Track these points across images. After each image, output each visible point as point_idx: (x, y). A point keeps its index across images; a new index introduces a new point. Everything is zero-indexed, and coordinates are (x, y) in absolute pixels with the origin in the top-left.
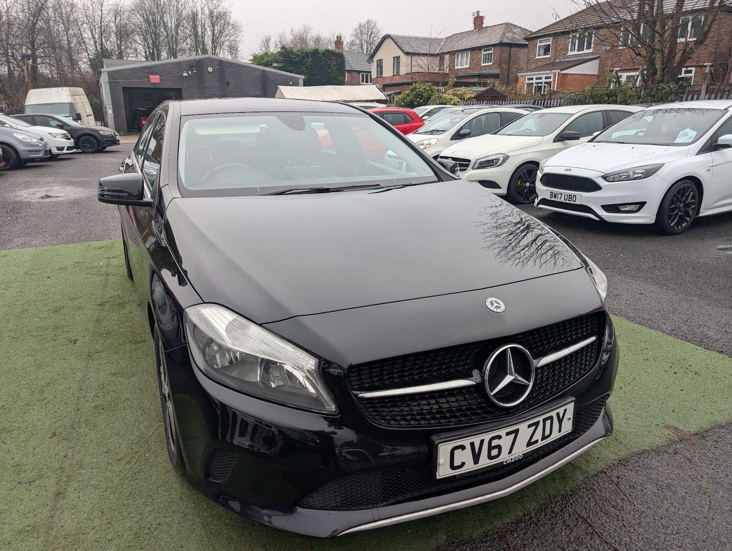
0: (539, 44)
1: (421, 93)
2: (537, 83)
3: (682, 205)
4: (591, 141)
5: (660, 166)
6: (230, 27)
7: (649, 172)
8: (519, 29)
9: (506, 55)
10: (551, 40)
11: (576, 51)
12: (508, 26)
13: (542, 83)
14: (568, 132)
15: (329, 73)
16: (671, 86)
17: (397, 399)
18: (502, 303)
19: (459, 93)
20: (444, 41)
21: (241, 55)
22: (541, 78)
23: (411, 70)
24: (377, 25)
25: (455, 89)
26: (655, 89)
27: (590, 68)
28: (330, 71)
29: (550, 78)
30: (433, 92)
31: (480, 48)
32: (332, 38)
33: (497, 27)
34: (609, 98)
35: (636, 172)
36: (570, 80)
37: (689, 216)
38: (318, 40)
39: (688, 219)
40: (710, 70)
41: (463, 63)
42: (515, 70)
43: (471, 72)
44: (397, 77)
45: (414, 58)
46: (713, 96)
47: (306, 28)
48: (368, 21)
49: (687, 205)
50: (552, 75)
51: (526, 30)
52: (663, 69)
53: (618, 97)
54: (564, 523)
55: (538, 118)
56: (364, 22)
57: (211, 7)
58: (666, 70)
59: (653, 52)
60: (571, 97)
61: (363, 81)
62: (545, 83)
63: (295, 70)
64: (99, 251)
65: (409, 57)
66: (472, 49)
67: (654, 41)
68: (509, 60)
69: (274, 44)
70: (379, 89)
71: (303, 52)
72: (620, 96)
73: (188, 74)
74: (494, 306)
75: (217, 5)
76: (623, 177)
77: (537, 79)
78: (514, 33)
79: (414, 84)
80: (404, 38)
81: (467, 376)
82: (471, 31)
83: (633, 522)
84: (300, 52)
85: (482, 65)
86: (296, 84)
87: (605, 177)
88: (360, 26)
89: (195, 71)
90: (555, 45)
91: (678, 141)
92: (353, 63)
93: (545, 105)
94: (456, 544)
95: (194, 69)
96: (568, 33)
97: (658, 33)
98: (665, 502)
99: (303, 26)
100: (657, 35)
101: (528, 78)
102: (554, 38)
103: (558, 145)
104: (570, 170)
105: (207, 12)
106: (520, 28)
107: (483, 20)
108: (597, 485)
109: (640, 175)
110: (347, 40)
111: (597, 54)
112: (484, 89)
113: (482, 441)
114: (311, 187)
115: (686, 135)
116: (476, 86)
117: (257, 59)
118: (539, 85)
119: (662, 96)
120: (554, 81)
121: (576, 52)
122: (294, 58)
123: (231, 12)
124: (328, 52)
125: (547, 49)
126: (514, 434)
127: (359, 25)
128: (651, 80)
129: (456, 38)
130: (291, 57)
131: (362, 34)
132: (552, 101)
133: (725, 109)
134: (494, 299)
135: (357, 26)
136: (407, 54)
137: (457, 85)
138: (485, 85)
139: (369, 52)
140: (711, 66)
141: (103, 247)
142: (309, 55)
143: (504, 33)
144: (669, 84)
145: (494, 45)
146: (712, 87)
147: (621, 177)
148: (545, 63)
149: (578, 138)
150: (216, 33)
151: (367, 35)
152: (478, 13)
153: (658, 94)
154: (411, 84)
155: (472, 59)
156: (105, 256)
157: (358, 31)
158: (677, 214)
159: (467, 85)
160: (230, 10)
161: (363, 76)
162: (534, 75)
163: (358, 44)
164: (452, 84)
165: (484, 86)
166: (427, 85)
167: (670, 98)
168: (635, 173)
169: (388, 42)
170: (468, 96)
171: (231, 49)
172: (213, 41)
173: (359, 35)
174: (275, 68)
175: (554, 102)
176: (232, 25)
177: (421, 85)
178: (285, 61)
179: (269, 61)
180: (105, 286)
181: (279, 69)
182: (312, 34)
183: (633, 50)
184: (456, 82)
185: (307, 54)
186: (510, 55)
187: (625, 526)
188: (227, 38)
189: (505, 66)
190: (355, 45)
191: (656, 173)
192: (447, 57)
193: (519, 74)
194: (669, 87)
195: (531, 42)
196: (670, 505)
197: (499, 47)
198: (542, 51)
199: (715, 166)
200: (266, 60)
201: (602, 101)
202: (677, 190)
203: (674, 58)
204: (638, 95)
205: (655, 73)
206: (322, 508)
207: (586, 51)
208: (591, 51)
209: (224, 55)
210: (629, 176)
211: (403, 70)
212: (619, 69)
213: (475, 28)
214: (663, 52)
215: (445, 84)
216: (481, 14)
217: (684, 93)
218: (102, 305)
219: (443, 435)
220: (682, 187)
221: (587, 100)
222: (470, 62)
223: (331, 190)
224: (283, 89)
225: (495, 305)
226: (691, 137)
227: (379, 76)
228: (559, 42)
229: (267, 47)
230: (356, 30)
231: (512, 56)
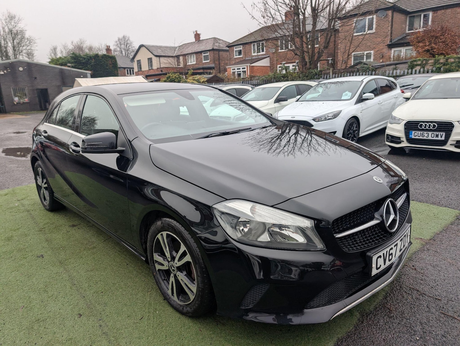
0: (235, 50)
1: (173, 79)
2: (238, 72)
3: (352, 132)
4: (297, 101)
5: (340, 112)
6: (26, 41)
7: (335, 116)
8: (221, 41)
9: (217, 56)
10: (242, 47)
11: (256, 53)
12: (215, 39)
13: (240, 72)
14: (281, 97)
15: (107, 69)
16: (316, 71)
18: (380, 179)
19: (196, 78)
20: (178, 48)
22: (240, 69)
23: (160, 66)
24: (130, 39)
25: (193, 76)
26: (308, 73)
27: (265, 63)
28: (108, 68)
29: (245, 68)
30: (181, 79)
31: (201, 52)
32: (101, 47)
33: (209, 40)
34: (284, 78)
35: (329, 116)
36: (256, 70)
37: (356, 137)
38: (91, 49)
39: (355, 139)
40: (331, 62)
41: (192, 61)
42: (223, 64)
43: (197, 66)
44: (152, 70)
45: (162, 59)
46: (337, 75)
47: (82, 41)
48: (124, 37)
49: (354, 131)
50: (246, 67)
51: (226, 41)
52: (310, 62)
53: (289, 78)
54: (406, 293)
55: (262, 90)
56: (121, 36)
57: (11, 27)
58: (311, 62)
59: (303, 53)
61: (128, 74)
62: (243, 71)
63: (83, 68)
64: (6, 197)
65: (158, 58)
66: (196, 53)
67: (303, 47)
68: (219, 59)
69: (60, 51)
70: (144, 78)
71: (88, 56)
72: (290, 77)
73: (4, 73)
74: (378, 180)
75: (14, 26)
76: (323, 119)
77: (238, 69)
78: (219, 43)
79: (168, 74)
80: (153, 46)
82: (194, 42)
83: (434, 285)
84: (86, 56)
85: (204, 62)
86: (85, 76)
87: (314, 120)
88: (119, 40)
89: (9, 71)
90: (244, 50)
91: (343, 98)
92: (121, 63)
95: (8, 69)
96: (251, 43)
97: (305, 42)
98: (440, 273)
100: (304, 43)
101: (233, 69)
102: (243, 46)
103: (277, 105)
104: (294, 117)
105: (7, 30)
106: (222, 40)
107: (200, 36)
108: (407, 272)
109: (331, 117)
110: (112, 48)
111: (268, 55)
112: (211, 76)
113: (387, 252)
115: (346, 95)
116: (205, 74)
117: (52, 61)
118: (239, 73)
119: (312, 76)
120: (247, 70)
121: (256, 54)
122: (82, 60)
123: (26, 31)
124: (104, 56)
125: (240, 53)
126: (396, 246)
127: (118, 39)
128: (304, 68)
129: (185, 46)
130: (79, 60)
131: (121, 44)
133: (362, 81)
134: (375, 177)
135: (117, 39)
136: (156, 56)
137: (194, 74)
138: (210, 73)
139: (126, 56)
140: (331, 60)
141: (8, 194)
142: (92, 58)
143: (214, 44)
144: (314, 70)
145: (209, 50)
146: (335, 70)
147: (322, 119)
148: (240, 60)
149: (287, 100)
150: (15, 45)
151: (124, 45)
152: (196, 31)
153: (309, 75)
154: (166, 74)
155: (197, 59)
156: (15, 199)
157: (118, 43)
158: (350, 136)
159: (200, 74)
160: (26, 29)
161: (127, 70)
162: (236, 67)
163: (119, 51)
164: (191, 74)
165: (209, 74)
166: (176, 74)
167: (315, 77)
168: (328, 117)
169: (143, 49)
170: (202, 80)
171: (28, 55)
172: (14, 50)
173: (119, 45)
174: (69, 66)
175: (254, 82)
176: (27, 39)
177: (173, 74)
178: (75, 62)
179: (63, 62)
180: (33, 218)
181: (73, 67)
182: (86, 45)
183: (293, 52)
184: (193, 72)
185: (91, 57)
186: (219, 56)
187: (432, 287)
188: (24, 48)
189: (217, 62)
190: (117, 52)
191: (339, 115)
192: (181, 58)
193: (227, 67)
194: (315, 71)
195: (230, 48)
196: (443, 273)
197: (212, 51)
198: (237, 54)
199: (364, 110)
200: (61, 61)
201: (281, 80)
202: (350, 123)
203: (314, 56)
204: (299, 76)
205: (306, 64)
206: (318, 307)
207: (262, 53)
208: (264, 53)
209: (23, 57)
210: (326, 118)
211: (155, 67)
212: (285, 62)
213: (196, 40)
214: (309, 52)
215: (186, 74)
216: (198, 32)
217: (321, 74)
218: (42, 230)
220: (351, 122)
221: (272, 80)
222: (196, 60)
224: (79, 80)
226: (349, 96)
227: (139, 70)
228: (246, 48)
229: (55, 54)
230: (116, 42)
231: (220, 56)
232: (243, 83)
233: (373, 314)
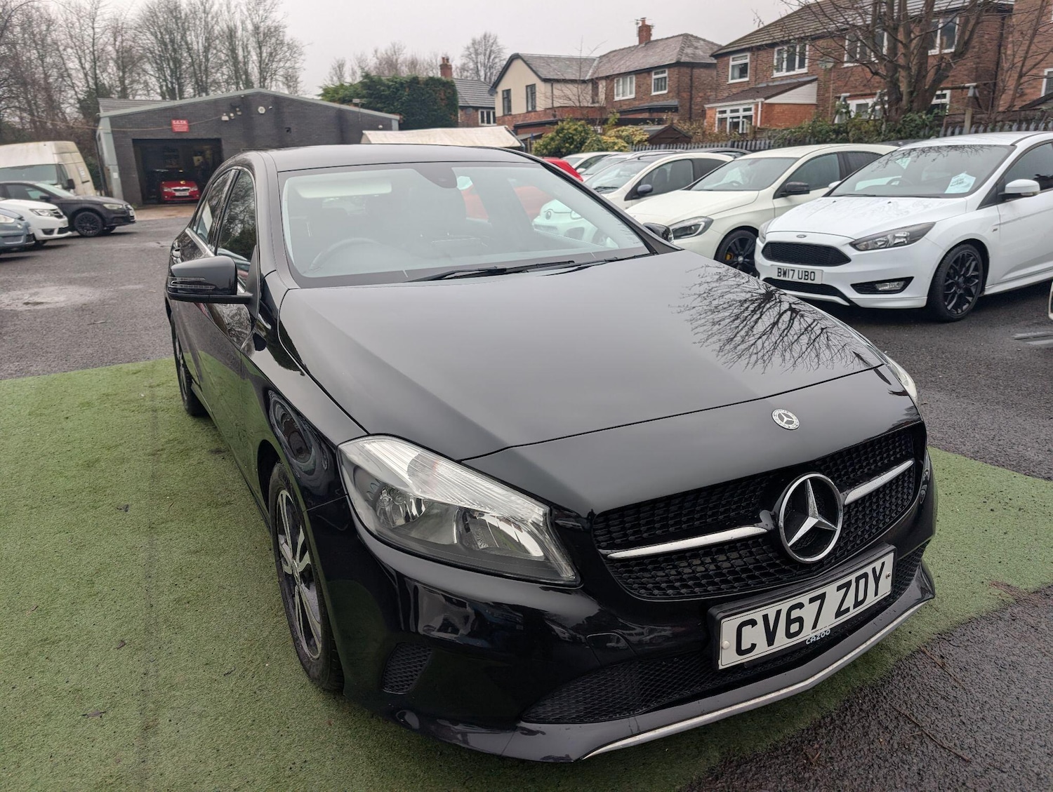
0: (732, 63)
1: (570, 135)
2: (732, 118)
3: (961, 280)
4: (828, 195)
5: (930, 227)
6: (285, 48)
7: (915, 236)
8: (702, 42)
9: (687, 80)
10: (748, 57)
11: (784, 70)
12: (687, 39)
13: (739, 117)
14: (792, 183)
15: (435, 110)
16: (924, 117)
17: (661, 559)
18: (794, 417)
19: (624, 134)
20: (596, 62)
21: (302, 89)
22: (737, 111)
23: (553, 103)
24: (498, 40)
25: (619, 129)
26: (901, 122)
27: (805, 95)
28: (436, 108)
29: (749, 110)
30: (587, 134)
31: (648, 71)
32: (434, 61)
33: (671, 39)
34: (837, 135)
35: (897, 235)
36: (778, 113)
37: (971, 295)
38: (413, 64)
39: (970, 299)
40: (974, 93)
41: (626, 92)
42: (699, 99)
43: (637, 104)
44: (533, 113)
45: (557, 86)
46: (981, 128)
47: (396, 47)
48: (485, 36)
49: (968, 280)
50: (753, 107)
51: (712, 43)
52: (911, 93)
53: (850, 134)
54: (880, 724)
55: (749, 165)
56: (478, 36)
57: (257, 20)
58: (915, 94)
59: (895, 71)
60: (783, 135)
61: (483, 121)
62: (744, 117)
63: (385, 107)
64: (134, 376)
65: (548, 86)
66: (637, 72)
67: (896, 54)
68: (691, 87)
69: (351, 71)
70: (509, 131)
71: (396, 82)
72: (854, 132)
73: (230, 117)
74: (785, 421)
75: (264, 17)
76: (879, 244)
77: (732, 111)
78: (696, 48)
79: (560, 123)
80: (541, 58)
81: (754, 521)
82: (635, 47)
83: (975, 717)
84: (392, 81)
85: (654, 94)
86: (387, 127)
87: (854, 245)
88: (474, 44)
89: (239, 113)
90: (755, 63)
91: (949, 190)
92: (466, 96)
93: (748, 148)
94: (735, 763)
95: (238, 109)
96: (773, 45)
97: (901, 42)
98: (1013, 687)
99: (391, 45)
100: (900, 45)
101: (721, 112)
102: (754, 54)
103: (780, 202)
104: (805, 236)
105: (250, 27)
106: (704, 40)
107: (650, 30)
108: (916, 669)
109: (902, 240)
110: (456, 63)
111: (813, 75)
112: (660, 127)
113: (779, 612)
114: (480, 268)
115: (961, 182)
116: (647, 124)
117: (328, 93)
118: (735, 120)
119: (911, 131)
120: (756, 114)
121: (784, 73)
122: (384, 91)
123: (285, 27)
124: (432, 81)
125: (743, 70)
126: (820, 601)
127: (471, 42)
128: (894, 108)
129: (614, 56)
130: (378, 89)
131: (477, 54)
132: (758, 142)
133: (1012, 145)
134: (783, 411)
135: (469, 43)
136: (546, 80)
137: (620, 123)
138: (660, 122)
139: (488, 80)
140: (975, 87)
141: (140, 371)
142: (405, 85)
143: (682, 49)
144: (919, 114)
145: (669, 66)
146: (979, 116)
147: (876, 243)
148: (741, 89)
149: (807, 192)
150: (263, 58)
151: (485, 55)
152: (643, 20)
153: (905, 128)
154: (556, 123)
155: (638, 86)
156: (146, 384)
157: (472, 50)
158: (955, 292)
159: (636, 122)
160: (284, 24)
161: (482, 113)
162: (728, 107)
163: (471, 69)
164: (614, 123)
165: (659, 124)
166: (579, 123)
167: (922, 133)
168: (895, 238)
169: (518, 64)
170: (637, 138)
171: (287, 80)
172: (261, 71)
173: (473, 56)
174: (356, 105)
175: (760, 144)
176: (288, 44)
177: (571, 124)
178: (370, 96)
179: (346, 95)
180: (155, 426)
181: (363, 106)
182: (406, 55)
183: (868, 67)
184: (619, 119)
185: (402, 84)
186: (691, 80)
187: (964, 723)
188: (282, 64)
189: (685, 95)
190: (467, 71)
191: (926, 236)
192: (602, 86)
193: (707, 106)
194: (921, 117)
195: (721, 60)
196: (1020, 690)
197: (676, 68)
198: (737, 73)
199: (1004, 223)
200: (341, 93)
201: (828, 140)
202: (955, 259)
203: (925, 77)
204: (878, 131)
205: (900, 99)
206: (557, 721)
207: (798, 71)
208: (805, 70)
209: (277, 87)
210: (887, 242)
211: (541, 104)
212: (848, 94)
213: (640, 42)
214: (909, 69)
215: (604, 122)
216: (648, 23)
217: (941, 125)
218: (157, 454)
219: (726, 606)
220: (960, 254)
221: (807, 139)
222: (636, 90)
223: (507, 271)
224: (370, 134)
225: (786, 419)
226: (968, 185)
227: (506, 113)
228: (760, 58)
229: (341, 77)
230: (468, 48)
231: (694, 79)
232: (733, 146)
233: (757, 763)
